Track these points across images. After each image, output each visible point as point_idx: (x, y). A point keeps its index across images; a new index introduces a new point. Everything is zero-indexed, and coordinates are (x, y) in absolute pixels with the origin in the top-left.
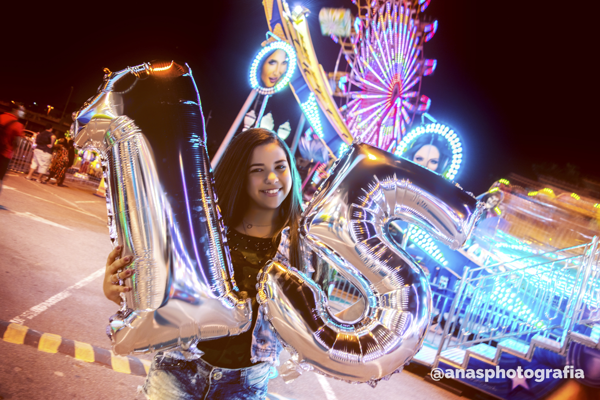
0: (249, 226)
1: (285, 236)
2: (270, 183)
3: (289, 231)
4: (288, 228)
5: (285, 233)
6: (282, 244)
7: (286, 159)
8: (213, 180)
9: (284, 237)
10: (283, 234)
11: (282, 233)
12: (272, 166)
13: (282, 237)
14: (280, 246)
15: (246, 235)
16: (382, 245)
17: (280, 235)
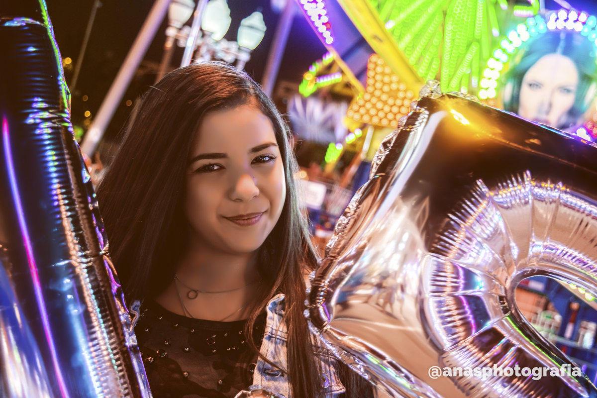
0: (191, 294)
1: (276, 317)
2: (239, 200)
3: (282, 303)
4: (282, 296)
5: (274, 310)
6: (270, 338)
7: (275, 142)
8: (93, 201)
9: (272, 319)
10: (270, 314)
11: (267, 309)
12: (244, 159)
13: (268, 321)
14: (265, 341)
15: (185, 317)
16: (508, 346)
17: (264, 314)
